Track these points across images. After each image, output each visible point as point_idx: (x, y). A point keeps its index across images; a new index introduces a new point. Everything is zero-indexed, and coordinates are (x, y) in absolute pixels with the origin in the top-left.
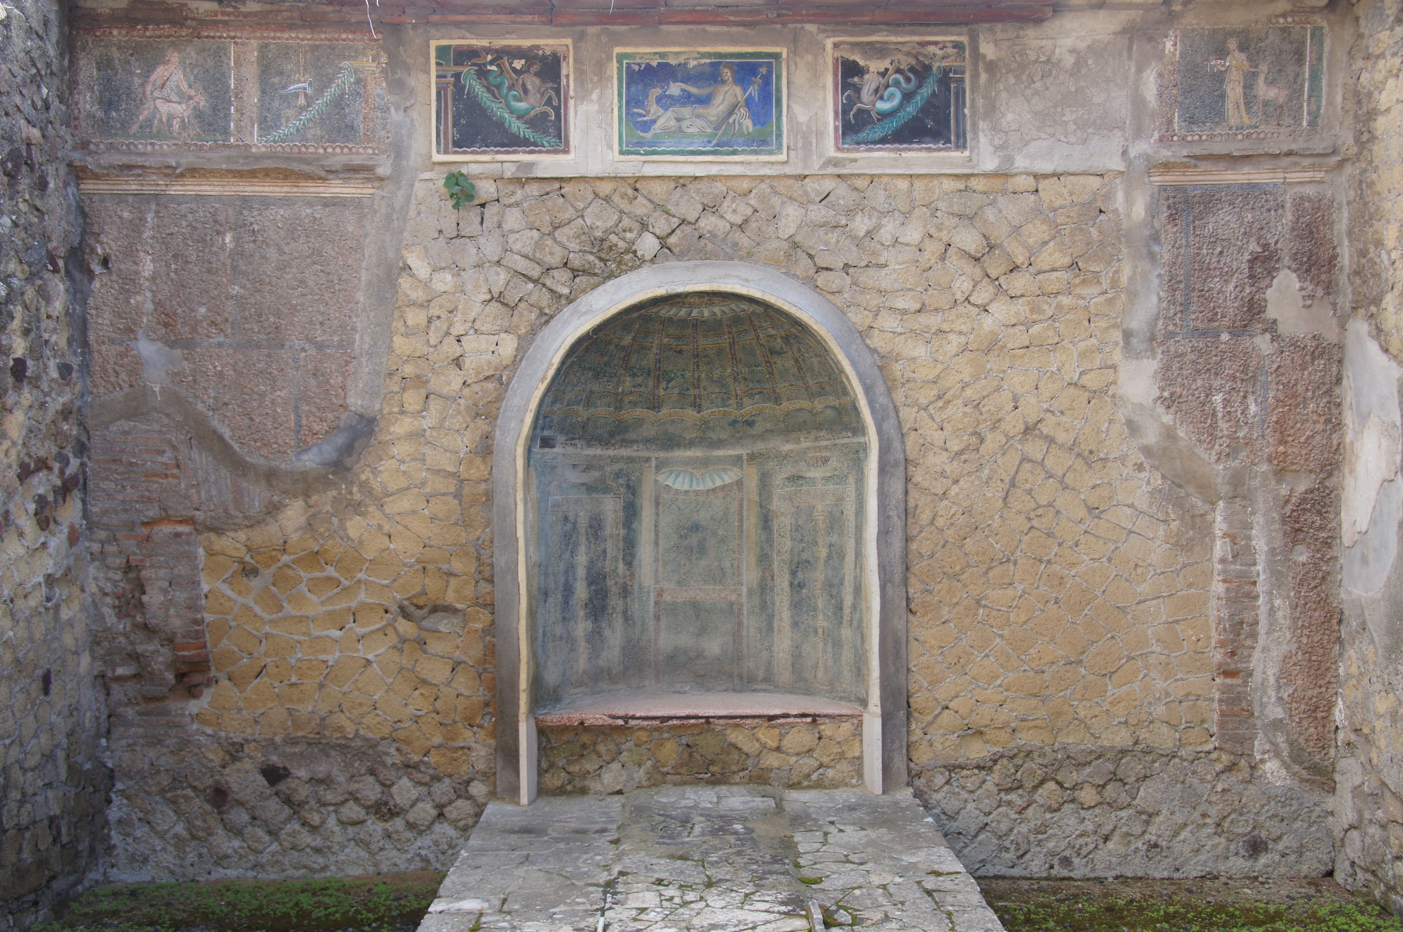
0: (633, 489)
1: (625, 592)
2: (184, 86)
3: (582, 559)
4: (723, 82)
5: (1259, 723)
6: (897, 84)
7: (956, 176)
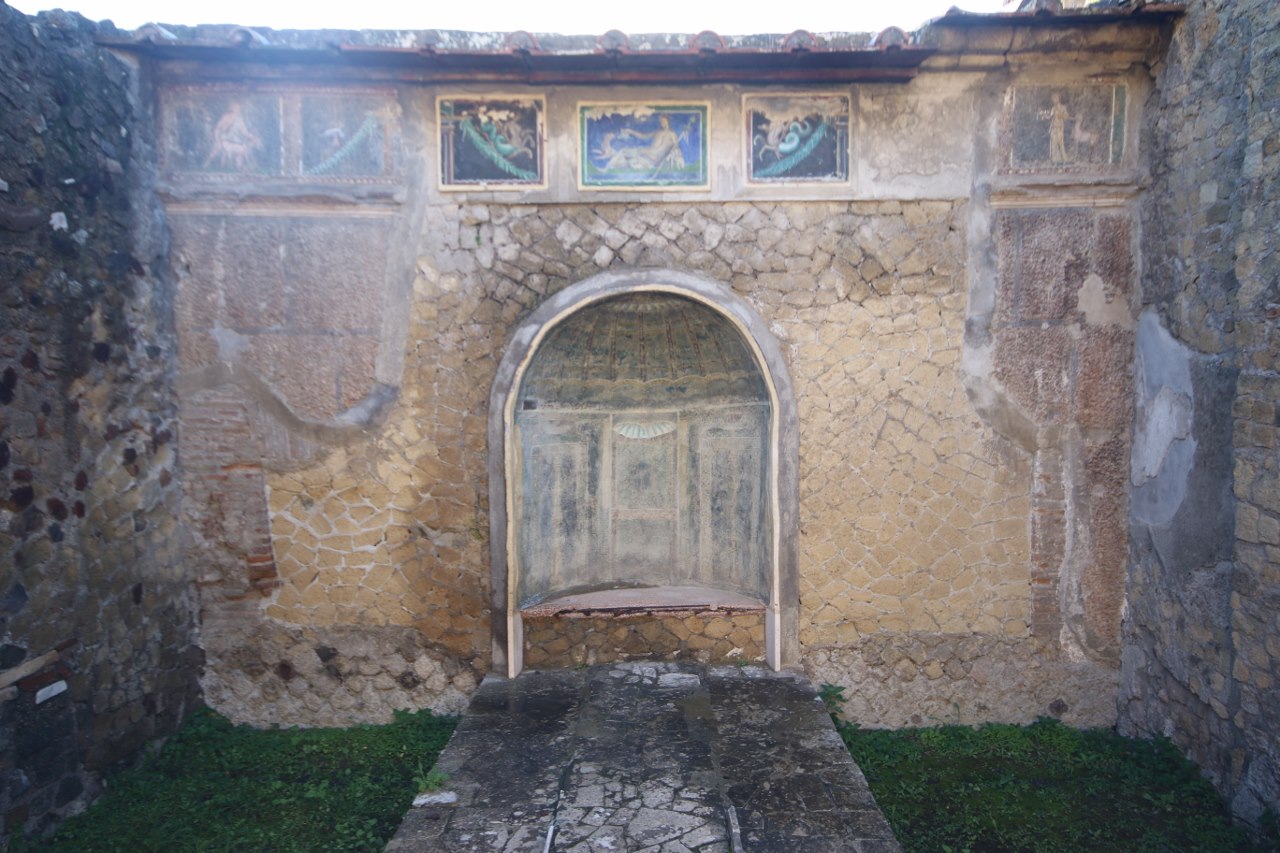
0: (596, 438)
1: (591, 513)
2: (245, 131)
3: (557, 490)
4: (662, 129)
5: (1063, 617)
6: (796, 130)
7: (841, 202)
